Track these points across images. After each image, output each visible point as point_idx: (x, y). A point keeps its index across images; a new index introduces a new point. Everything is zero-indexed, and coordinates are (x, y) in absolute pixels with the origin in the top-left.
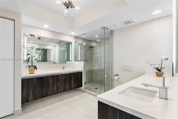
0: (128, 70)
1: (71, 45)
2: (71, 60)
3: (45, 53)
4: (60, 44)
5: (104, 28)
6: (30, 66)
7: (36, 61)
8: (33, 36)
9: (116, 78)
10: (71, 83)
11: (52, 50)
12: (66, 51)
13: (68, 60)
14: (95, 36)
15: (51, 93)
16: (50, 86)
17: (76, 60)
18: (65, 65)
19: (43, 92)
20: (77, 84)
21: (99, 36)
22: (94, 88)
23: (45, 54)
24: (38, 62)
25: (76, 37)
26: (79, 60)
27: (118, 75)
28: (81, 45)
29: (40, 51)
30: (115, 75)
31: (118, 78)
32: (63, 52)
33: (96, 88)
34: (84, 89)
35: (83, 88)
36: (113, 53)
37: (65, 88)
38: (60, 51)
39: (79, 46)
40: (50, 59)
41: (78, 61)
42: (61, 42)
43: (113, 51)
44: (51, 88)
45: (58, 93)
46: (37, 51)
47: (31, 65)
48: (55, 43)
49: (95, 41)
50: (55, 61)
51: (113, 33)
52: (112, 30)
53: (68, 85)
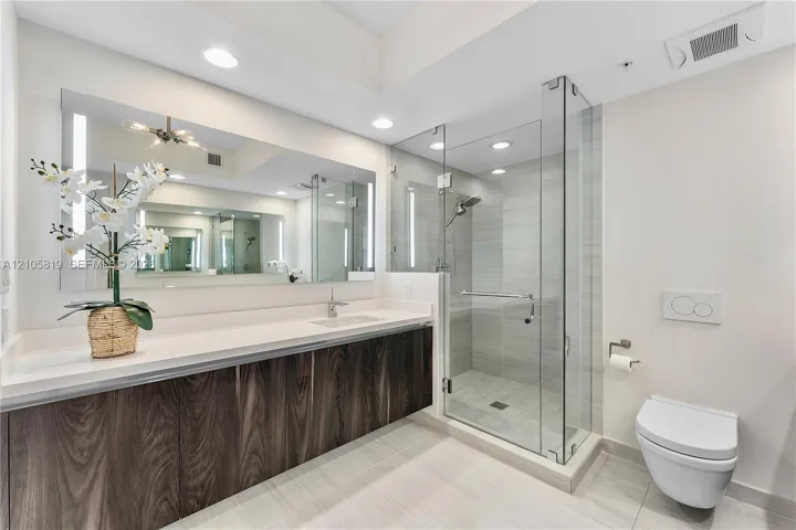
0: (695, 318)
1: (370, 186)
2: (370, 266)
3: (255, 236)
4: (315, 191)
5: (562, 81)
6: (94, 309)
7: (214, 272)
8: (172, 141)
9: (620, 359)
10: (374, 394)
11: (284, 222)
12: (346, 225)
13: (357, 263)
14: (491, 146)
15: (254, 470)
16: (247, 427)
17: (397, 263)
18: (340, 291)
19: (196, 475)
20: (406, 393)
21: (511, 144)
22: (485, 406)
23: (254, 239)
24: (220, 272)
25: (396, 150)
26: (413, 265)
27: (626, 345)
28: (420, 189)
29: (229, 225)
30: (611, 344)
31: (629, 359)
32: (335, 228)
33: (496, 405)
34: (443, 418)
35: (435, 411)
36: (601, 225)
37: (342, 423)
38: (317, 225)
39: (412, 195)
40: (272, 262)
41: (408, 269)
42: (324, 180)
43: (600, 218)
44: (252, 439)
45: (295, 463)
46: (217, 222)
47: (111, 299)
48: (295, 186)
49: (482, 176)
50: (294, 271)
51: (600, 119)
52: (594, 103)
53: (356, 405)
